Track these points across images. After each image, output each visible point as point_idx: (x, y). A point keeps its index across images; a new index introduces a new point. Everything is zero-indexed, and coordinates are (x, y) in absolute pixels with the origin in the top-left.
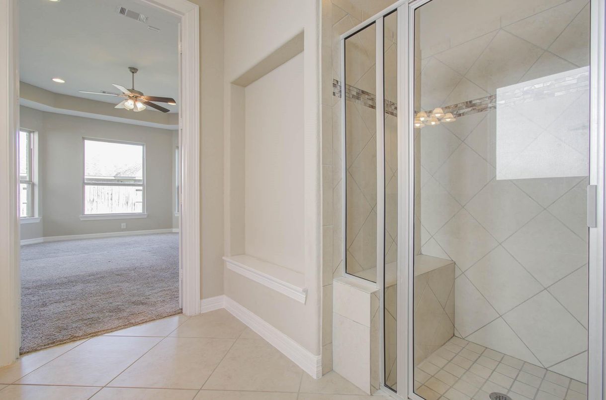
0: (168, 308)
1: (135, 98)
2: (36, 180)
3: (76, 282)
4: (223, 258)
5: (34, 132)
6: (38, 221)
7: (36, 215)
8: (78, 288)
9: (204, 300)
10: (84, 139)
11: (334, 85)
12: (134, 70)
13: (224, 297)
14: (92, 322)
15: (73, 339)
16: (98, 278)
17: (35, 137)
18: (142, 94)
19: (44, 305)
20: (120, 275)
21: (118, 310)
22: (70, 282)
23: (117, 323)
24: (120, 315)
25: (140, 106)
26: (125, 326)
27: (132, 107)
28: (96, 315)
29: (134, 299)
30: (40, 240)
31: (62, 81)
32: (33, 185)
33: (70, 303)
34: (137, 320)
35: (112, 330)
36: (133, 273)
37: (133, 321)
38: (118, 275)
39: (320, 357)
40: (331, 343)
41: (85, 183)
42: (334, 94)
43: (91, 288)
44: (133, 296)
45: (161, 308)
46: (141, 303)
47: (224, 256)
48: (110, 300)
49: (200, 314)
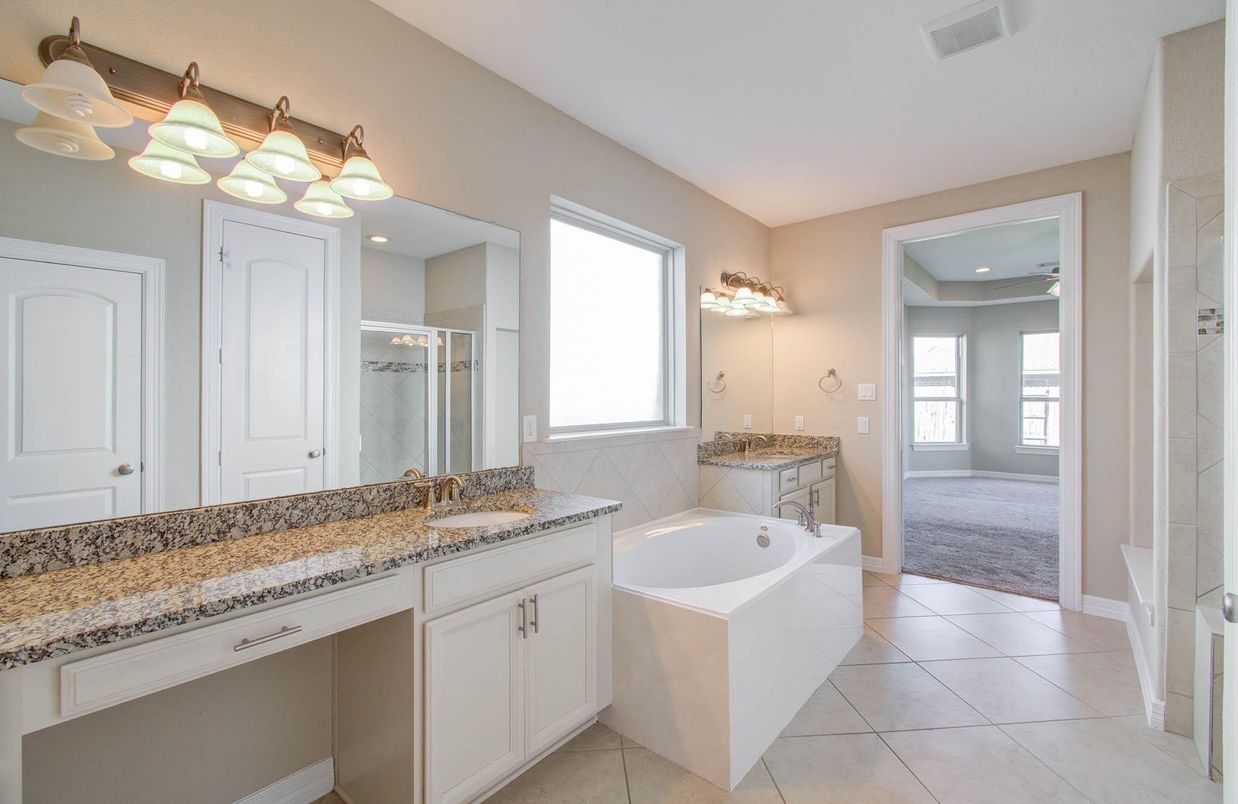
0: (1045, 590)
2: (964, 397)
3: (974, 531)
4: (1121, 545)
5: (962, 336)
6: (966, 449)
7: (965, 442)
8: (970, 539)
9: (1087, 596)
10: (1022, 333)
13: (1126, 605)
14: (963, 571)
16: (998, 535)
17: (964, 341)
19: (935, 543)
21: (993, 571)
22: (969, 530)
23: (982, 581)
24: (990, 576)
26: (987, 587)
28: (969, 567)
29: (1017, 568)
30: (968, 473)
31: (987, 270)
32: (961, 402)
33: (955, 549)
34: (1002, 587)
37: (997, 586)
38: (1023, 538)
39: (1163, 703)
40: (1192, 698)
41: (1023, 399)
42: (1203, 331)
43: (984, 542)
44: (1020, 565)
45: (1036, 587)
46: (1021, 575)
47: (1127, 542)
48: (993, 561)
49: (1081, 613)
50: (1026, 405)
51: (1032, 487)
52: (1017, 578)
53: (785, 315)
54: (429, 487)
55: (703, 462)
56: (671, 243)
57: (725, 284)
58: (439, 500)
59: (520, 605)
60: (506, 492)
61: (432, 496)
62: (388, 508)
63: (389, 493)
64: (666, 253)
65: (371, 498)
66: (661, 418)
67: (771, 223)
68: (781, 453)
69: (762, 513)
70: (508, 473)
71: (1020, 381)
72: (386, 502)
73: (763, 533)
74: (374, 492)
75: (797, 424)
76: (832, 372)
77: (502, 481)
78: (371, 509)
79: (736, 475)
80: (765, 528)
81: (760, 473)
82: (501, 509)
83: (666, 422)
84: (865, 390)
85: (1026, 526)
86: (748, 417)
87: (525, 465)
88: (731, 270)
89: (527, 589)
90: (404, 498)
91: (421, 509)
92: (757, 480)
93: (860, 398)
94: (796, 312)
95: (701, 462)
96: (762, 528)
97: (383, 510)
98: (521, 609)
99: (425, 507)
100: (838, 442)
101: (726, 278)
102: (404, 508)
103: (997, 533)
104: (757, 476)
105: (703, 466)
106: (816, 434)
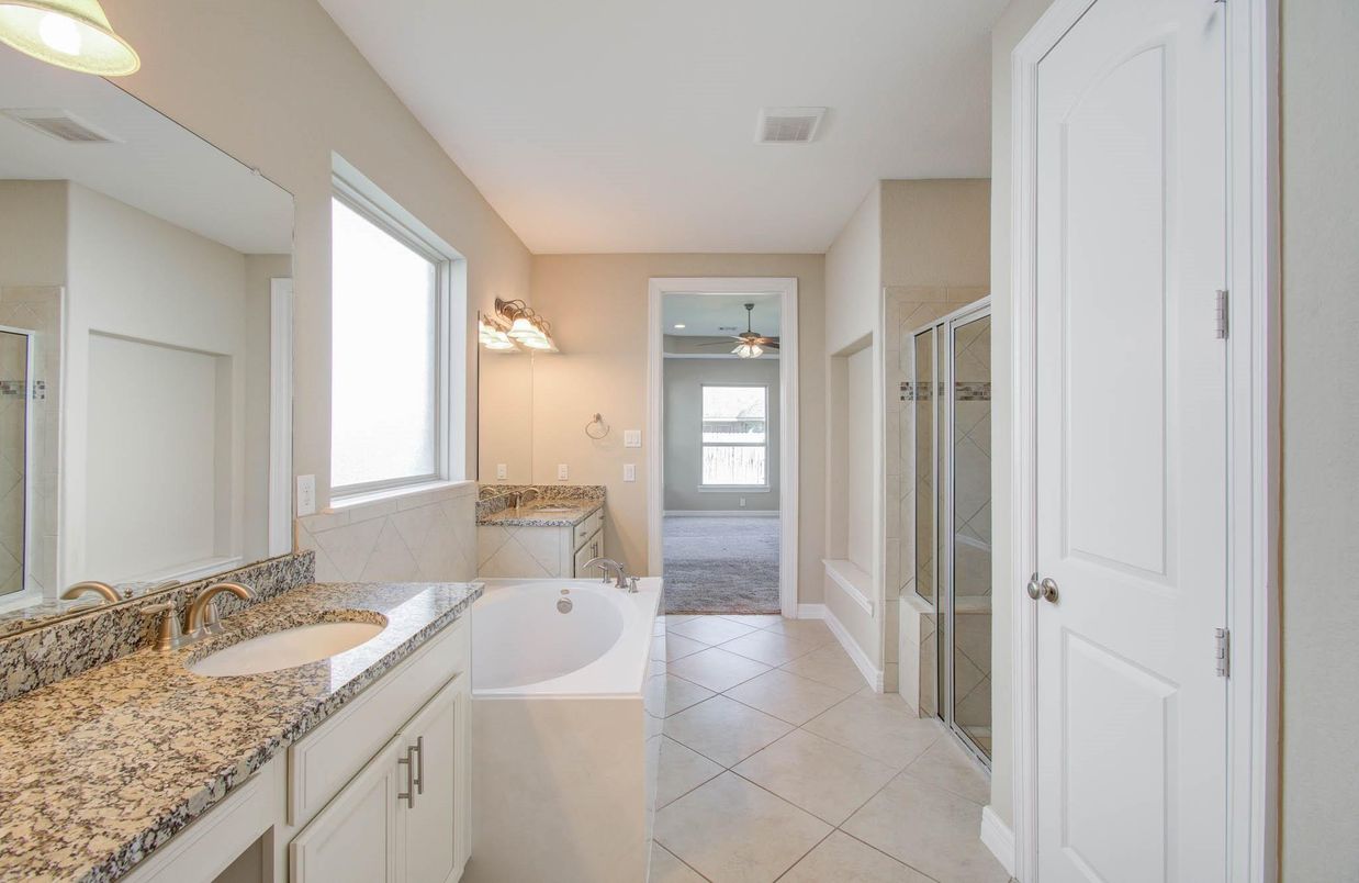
0: (769, 606)
1: (751, 343)
4: (824, 561)
8: (698, 572)
9: (801, 605)
10: (702, 385)
11: (903, 389)
12: (749, 307)
13: (823, 606)
14: (707, 604)
15: (694, 612)
18: (758, 336)
20: (733, 566)
21: (727, 599)
23: (725, 609)
25: (757, 351)
26: (731, 613)
27: (748, 354)
28: (710, 599)
29: (741, 592)
31: (682, 326)
33: (691, 585)
35: (721, 613)
36: (744, 567)
39: (882, 673)
40: (897, 663)
41: (703, 444)
42: (903, 398)
43: (708, 574)
44: (742, 589)
45: (762, 606)
46: (747, 597)
47: (824, 558)
48: (723, 589)
49: (797, 619)
50: (705, 448)
51: (713, 522)
52: (746, 601)
53: (550, 354)
54: (168, 610)
55: (483, 523)
56: (452, 252)
57: (499, 312)
58: (185, 629)
59: (400, 761)
60: (278, 597)
61: (173, 623)
62: (79, 665)
63: (80, 635)
64: (440, 263)
65: (43, 651)
66: (430, 471)
67: (537, 249)
68: (552, 506)
69: (559, 575)
70: (281, 565)
71: (701, 427)
72: (74, 654)
73: (562, 597)
74: (50, 639)
75: (562, 474)
76: (598, 418)
77: (273, 580)
78: (41, 675)
79: (525, 535)
80: (567, 592)
81: (556, 531)
82: (301, 624)
83: (437, 477)
84: (631, 437)
85: (727, 555)
86: (502, 467)
87: (302, 549)
88: (506, 298)
89: (405, 733)
90: (110, 639)
91: (148, 651)
92: (551, 537)
93: (626, 445)
94: (562, 351)
95: (481, 522)
96: (562, 592)
97: (68, 671)
98: (404, 766)
99: (158, 647)
100: (604, 491)
101: (499, 304)
102: (109, 658)
103: (712, 565)
104: (553, 534)
105: (483, 528)
106: (581, 485)
